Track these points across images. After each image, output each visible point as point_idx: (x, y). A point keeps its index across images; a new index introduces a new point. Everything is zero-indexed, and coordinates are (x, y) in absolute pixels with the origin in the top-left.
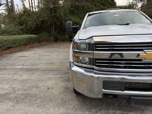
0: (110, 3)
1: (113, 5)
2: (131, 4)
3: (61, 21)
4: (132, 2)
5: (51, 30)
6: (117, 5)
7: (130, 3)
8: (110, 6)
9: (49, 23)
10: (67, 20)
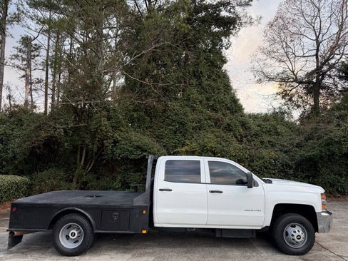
0: (229, 105)
1: (236, 111)
2: (277, 111)
3: (101, 141)
4: (280, 108)
5: (75, 163)
6: (245, 111)
7: (275, 109)
8: (228, 112)
9: (66, 144)
10: (120, 139)
